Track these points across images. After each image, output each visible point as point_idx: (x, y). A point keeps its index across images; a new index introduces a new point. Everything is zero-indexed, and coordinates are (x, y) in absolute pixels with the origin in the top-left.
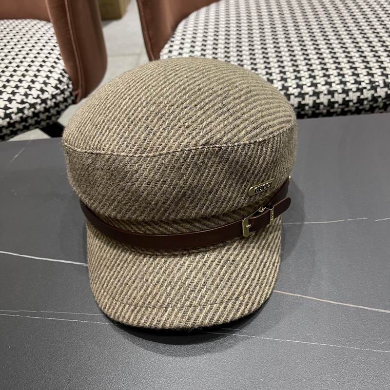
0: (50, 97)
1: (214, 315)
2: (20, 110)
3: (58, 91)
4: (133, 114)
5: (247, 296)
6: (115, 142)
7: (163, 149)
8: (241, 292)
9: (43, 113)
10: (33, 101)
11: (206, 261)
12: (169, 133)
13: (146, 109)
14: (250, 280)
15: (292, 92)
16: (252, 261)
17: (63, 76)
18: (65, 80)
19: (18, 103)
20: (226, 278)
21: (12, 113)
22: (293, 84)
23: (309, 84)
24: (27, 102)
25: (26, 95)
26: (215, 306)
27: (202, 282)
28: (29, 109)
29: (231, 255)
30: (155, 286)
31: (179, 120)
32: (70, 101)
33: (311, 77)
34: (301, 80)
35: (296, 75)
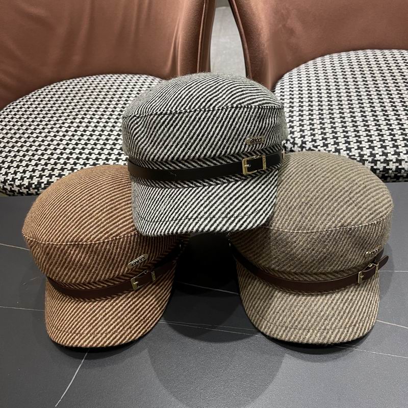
1: (341, 336)
4: (290, 203)
5: (361, 324)
6: (279, 222)
7: (313, 229)
8: (357, 321)
11: (333, 300)
12: (316, 217)
13: (298, 200)
14: (363, 313)
15: (379, 159)
16: (363, 300)
20: (347, 311)
22: (379, 152)
23: (393, 153)
26: (341, 330)
27: (332, 314)
29: (349, 296)
30: (299, 315)
31: (323, 209)
33: (394, 146)
34: (386, 149)
35: (381, 144)
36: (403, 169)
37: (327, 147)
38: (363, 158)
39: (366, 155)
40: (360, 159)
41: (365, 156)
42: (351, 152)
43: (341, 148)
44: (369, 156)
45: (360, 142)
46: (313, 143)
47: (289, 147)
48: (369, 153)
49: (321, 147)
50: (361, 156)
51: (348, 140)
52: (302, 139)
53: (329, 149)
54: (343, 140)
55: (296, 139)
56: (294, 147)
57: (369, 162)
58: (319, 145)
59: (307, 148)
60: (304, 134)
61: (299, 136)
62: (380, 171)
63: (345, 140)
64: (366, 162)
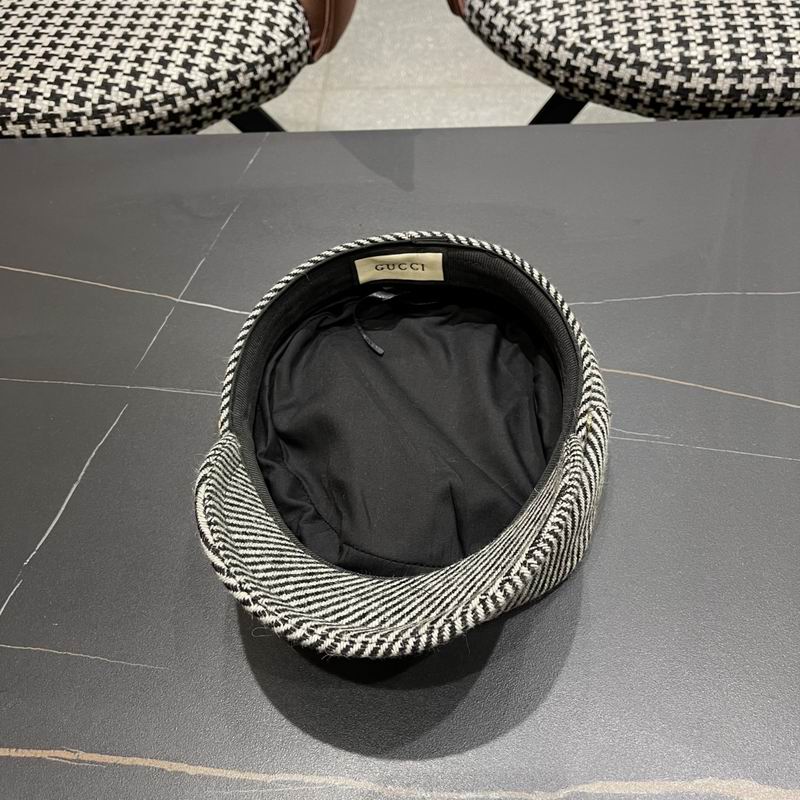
0: (279, 52)
2: (232, 76)
3: (291, 41)
9: (267, 80)
10: (252, 58)
15: (722, 68)
17: (297, 11)
18: (300, 17)
19: (227, 61)
21: (220, 79)
22: (725, 52)
23: (752, 55)
24: (243, 61)
25: (241, 47)
28: (246, 73)
32: (305, 59)
33: (756, 39)
34: (738, 45)
35: (729, 36)
36: (772, 90)
37: (613, 41)
38: (690, 66)
39: (696, 58)
40: (683, 69)
41: (693, 62)
42: (662, 50)
43: (642, 42)
44: (701, 62)
45: (685, 31)
46: (582, 32)
47: (529, 44)
48: (703, 54)
49: (599, 41)
50: (685, 60)
51: (659, 26)
52: (558, 23)
53: (617, 46)
54: (647, 26)
55: (545, 24)
56: (539, 42)
57: (701, 76)
58: (595, 38)
59: (569, 45)
60: (561, 13)
61: (551, 18)
62: (723, 97)
63: (652, 26)
64: (693, 74)
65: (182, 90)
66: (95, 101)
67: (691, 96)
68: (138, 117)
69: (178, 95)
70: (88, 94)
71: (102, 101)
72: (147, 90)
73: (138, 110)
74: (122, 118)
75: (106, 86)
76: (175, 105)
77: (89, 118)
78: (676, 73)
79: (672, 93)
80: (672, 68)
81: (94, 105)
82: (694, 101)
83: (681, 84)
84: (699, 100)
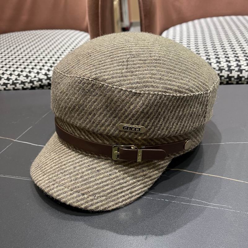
38: (231, 68)
39: (233, 66)
40: (228, 69)
42: (220, 64)
43: (212, 61)
50: (229, 67)
51: (218, 57)
54: (214, 57)
57: (236, 71)
62: (245, 79)
63: (216, 57)
64: (233, 71)
65: (45, 77)
66: (14, 79)
67: (233, 79)
68: (28, 85)
69: (44, 79)
70: (12, 77)
71: (16, 80)
72: (33, 77)
73: (29, 83)
74: (22, 85)
75: (19, 75)
76: (42, 82)
77: (11, 85)
78: (226, 71)
79: (225, 78)
80: (224, 69)
81: (13, 81)
82: (234, 81)
83: (228, 75)
84: (236, 80)
